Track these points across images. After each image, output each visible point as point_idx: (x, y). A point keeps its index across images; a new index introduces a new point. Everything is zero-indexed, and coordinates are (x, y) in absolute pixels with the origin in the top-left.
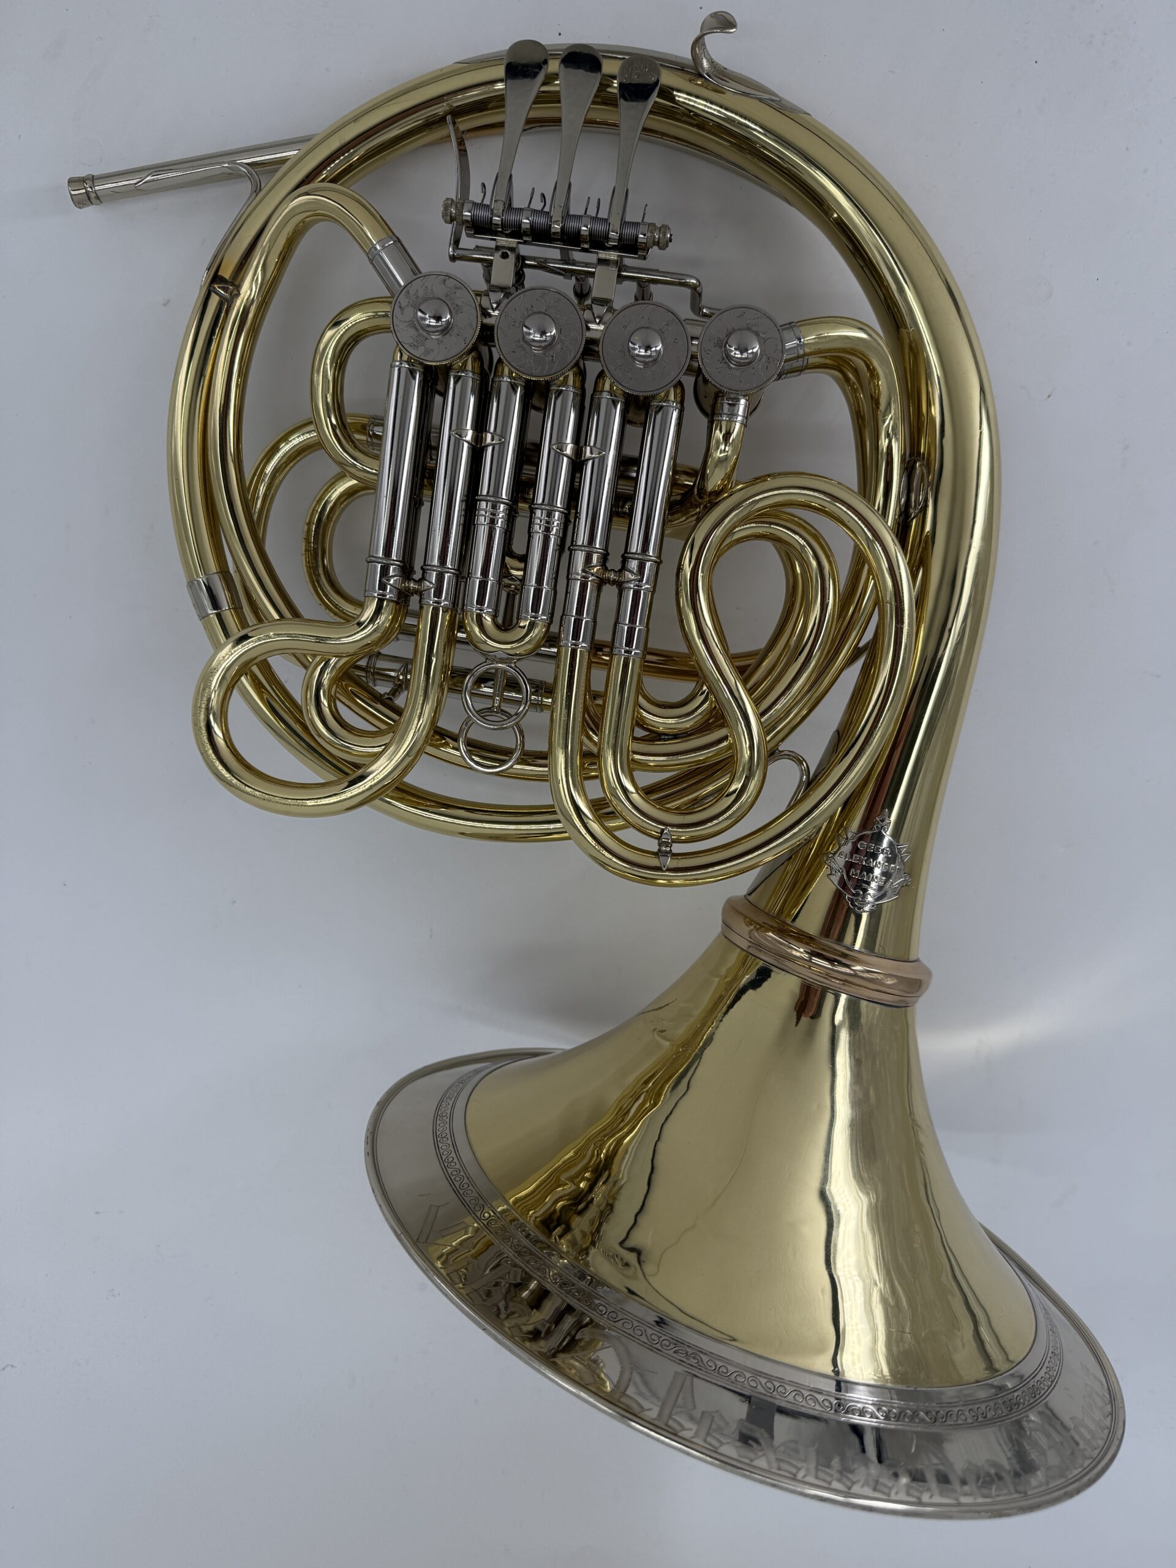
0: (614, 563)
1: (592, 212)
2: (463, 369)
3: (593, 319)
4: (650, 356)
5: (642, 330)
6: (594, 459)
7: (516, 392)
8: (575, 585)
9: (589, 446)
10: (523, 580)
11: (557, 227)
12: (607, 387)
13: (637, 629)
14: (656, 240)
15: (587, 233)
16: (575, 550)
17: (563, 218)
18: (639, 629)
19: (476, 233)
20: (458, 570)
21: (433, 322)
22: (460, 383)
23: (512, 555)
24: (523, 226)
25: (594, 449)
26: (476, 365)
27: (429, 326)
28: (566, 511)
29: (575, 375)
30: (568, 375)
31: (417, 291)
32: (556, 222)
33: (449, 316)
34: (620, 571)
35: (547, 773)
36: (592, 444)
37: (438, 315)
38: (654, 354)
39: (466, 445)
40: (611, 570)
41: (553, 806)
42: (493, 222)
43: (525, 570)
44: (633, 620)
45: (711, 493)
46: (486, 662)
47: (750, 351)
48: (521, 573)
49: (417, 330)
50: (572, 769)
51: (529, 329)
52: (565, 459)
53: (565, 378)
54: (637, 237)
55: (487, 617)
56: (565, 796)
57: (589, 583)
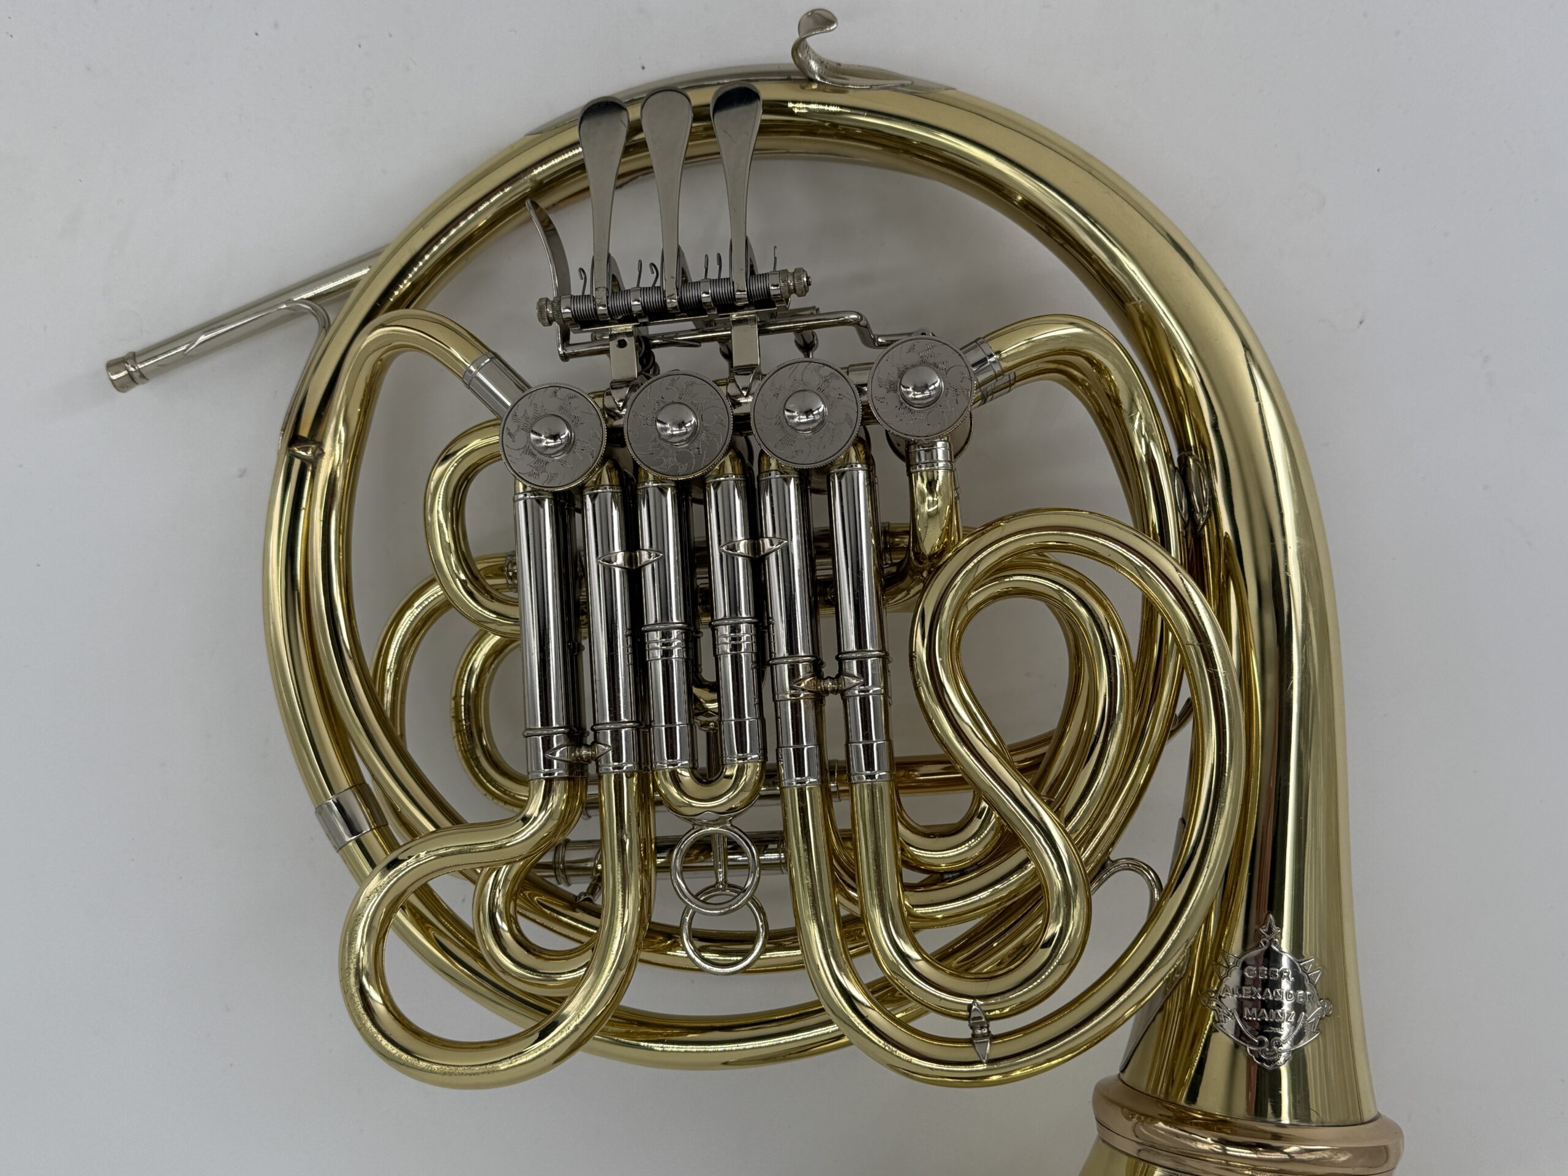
0: (830, 668)
1: (713, 275)
2: (598, 484)
3: (739, 392)
4: (814, 421)
5: (796, 394)
6: (775, 550)
7: (665, 495)
8: (786, 706)
9: (767, 537)
10: (719, 713)
11: (672, 302)
12: (773, 466)
13: (875, 745)
14: (792, 288)
15: (709, 300)
16: (776, 664)
17: (677, 289)
18: (877, 745)
19: (582, 327)
20: (637, 721)
21: (551, 442)
22: (597, 502)
23: (701, 684)
24: (634, 309)
25: (774, 540)
26: (613, 474)
27: (547, 447)
28: (755, 620)
29: (732, 459)
30: (724, 462)
31: (526, 411)
32: (671, 297)
33: (567, 432)
34: (838, 677)
35: (801, 958)
36: (770, 534)
37: (553, 433)
38: (817, 417)
39: (617, 571)
40: (827, 678)
41: (818, 1003)
42: (599, 312)
43: (719, 700)
44: (867, 736)
45: (931, 557)
46: (693, 828)
47: (932, 387)
48: (716, 705)
49: (534, 455)
50: (832, 947)
51: (664, 423)
52: (740, 559)
53: (720, 466)
54: (768, 290)
55: (684, 773)
56: (831, 985)
57: (802, 701)
